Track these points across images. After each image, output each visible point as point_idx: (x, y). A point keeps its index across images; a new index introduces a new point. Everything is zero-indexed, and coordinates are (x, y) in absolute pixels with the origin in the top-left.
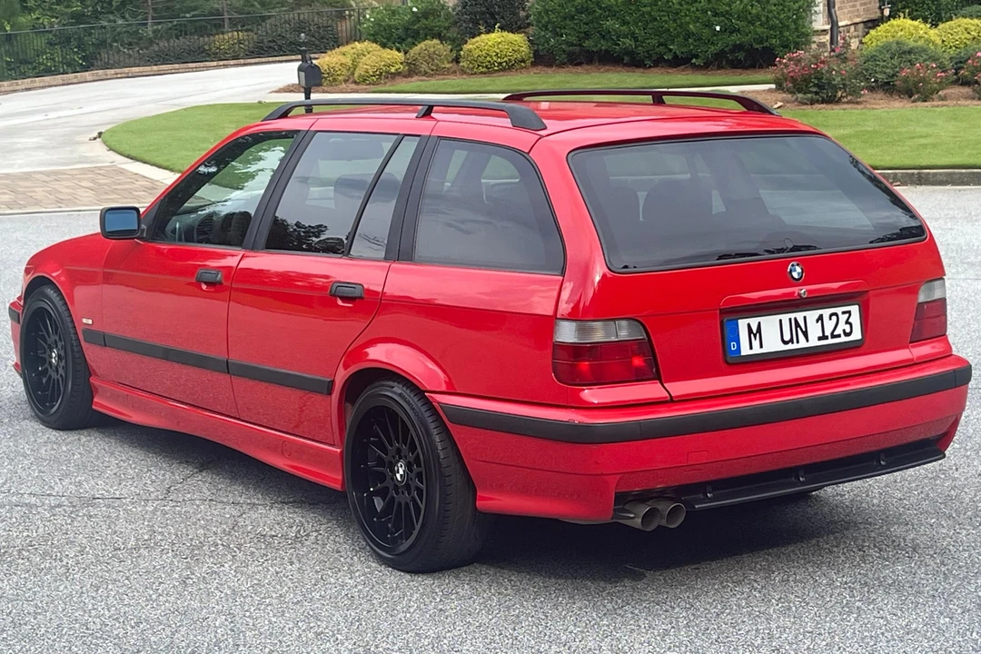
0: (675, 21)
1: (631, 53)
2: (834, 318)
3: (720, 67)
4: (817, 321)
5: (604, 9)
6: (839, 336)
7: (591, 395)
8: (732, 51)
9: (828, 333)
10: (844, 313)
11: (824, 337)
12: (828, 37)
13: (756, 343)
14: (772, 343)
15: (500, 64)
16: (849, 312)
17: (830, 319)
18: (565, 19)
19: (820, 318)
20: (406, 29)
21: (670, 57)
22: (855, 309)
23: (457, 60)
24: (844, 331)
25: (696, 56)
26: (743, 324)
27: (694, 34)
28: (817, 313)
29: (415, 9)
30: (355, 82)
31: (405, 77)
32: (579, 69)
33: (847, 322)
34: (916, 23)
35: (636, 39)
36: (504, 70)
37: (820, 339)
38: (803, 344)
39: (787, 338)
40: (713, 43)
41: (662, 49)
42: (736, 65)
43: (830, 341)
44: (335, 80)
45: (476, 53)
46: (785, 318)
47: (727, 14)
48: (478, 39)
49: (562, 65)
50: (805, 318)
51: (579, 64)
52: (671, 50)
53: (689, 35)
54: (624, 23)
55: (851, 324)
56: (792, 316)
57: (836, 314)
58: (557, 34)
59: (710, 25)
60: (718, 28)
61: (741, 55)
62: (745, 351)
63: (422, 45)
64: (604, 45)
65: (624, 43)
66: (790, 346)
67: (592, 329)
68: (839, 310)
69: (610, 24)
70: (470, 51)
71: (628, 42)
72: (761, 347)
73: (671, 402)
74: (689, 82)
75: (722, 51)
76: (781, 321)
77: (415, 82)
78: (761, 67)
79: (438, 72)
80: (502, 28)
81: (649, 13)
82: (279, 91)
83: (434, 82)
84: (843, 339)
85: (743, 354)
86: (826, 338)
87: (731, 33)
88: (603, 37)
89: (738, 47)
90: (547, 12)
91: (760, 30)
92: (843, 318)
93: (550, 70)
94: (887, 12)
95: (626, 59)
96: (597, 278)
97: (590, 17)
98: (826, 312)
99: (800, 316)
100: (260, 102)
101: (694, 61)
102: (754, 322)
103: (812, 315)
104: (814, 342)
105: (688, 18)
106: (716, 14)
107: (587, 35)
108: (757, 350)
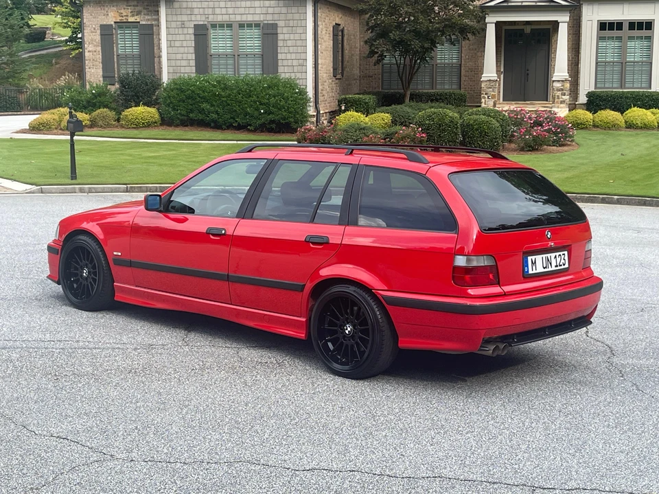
0: (239, 106)
1: (215, 121)
3: (262, 131)
5: (201, 98)
6: (561, 265)
7: (471, 292)
8: (269, 123)
9: (558, 264)
11: (556, 266)
12: (315, 119)
13: (534, 268)
14: (540, 269)
15: (143, 123)
16: (564, 254)
17: (559, 257)
18: (180, 101)
19: (555, 257)
20: (88, 102)
21: (236, 125)
22: (566, 253)
23: (118, 120)
24: (563, 263)
25: (250, 125)
26: (529, 258)
27: (249, 114)
28: (554, 254)
29: (94, 92)
30: (61, 129)
31: (89, 128)
32: (187, 128)
33: (564, 259)
34: (359, 114)
35: (218, 114)
36: (145, 127)
38: (550, 269)
39: (545, 266)
40: (259, 119)
41: (232, 120)
42: (271, 131)
43: (559, 268)
44: (50, 128)
45: (130, 117)
46: (544, 256)
47: (268, 105)
48: (130, 109)
49: (177, 126)
50: (550, 257)
51: (187, 126)
52: (236, 121)
53: (246, 114)
54: (212, 105)
56: (546, 255)
57: (560, 255)
58: (174, 109)
59: (258, 109)
60: (262, 111)
61: (274, 126)
63: (99, 111)
64: (201, 117)
65: (212, 116)
66: (546, 270)
67: (473, 260)
68: (561, 253)
69: (204, 105)
70: (127, 116)
71: (214, 116)
72: (536, 269)
73: (505, 295)
74: (246, 138)
75: (264, 123)
76: (542, 258)
77: (95, 131)
78: (283, 132)
79: (108, 126)
80: (145, 104)
81: (226, 102)
82: (17, 132)
83: (106, 131)
84: (563, 267)
85: (530, 273)
86: (558, 266)
87: (269, 114)
88: (200, 113)
89: (272, 122)
90: (169, 97)
91: (284, 114)
92: (563, 257)
93: (170, 128)
94: (343, 108)
95: (212, 125)
96: (475, 237)
97: (194, 102)
98: (557, 254)
99: (549, 255)
100: (11, 138)
101: (249, 127)
102: (533, 257)
104: (554, 268)
105: (246, 105)
106: (261, 104)
107: (192, 111)
108: (534, 272)
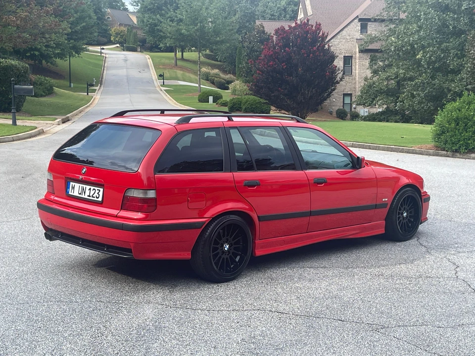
6: (94, 197)
9: (91, 195)
10: (98, 190)
11: (89, 196)
13: (73, 191)
14: (76, 194)
16: (100, 190)
17: (93, 190)
19: (90, 189)
22: (102, 190)
24: (96, 196)
26: (71, 184)
33: (98, 193)
37: (88, 196)
38: (83, 196)
39: (80, 192)
43: (91, 198)
46: (81, 185)
50: (86, 188)
55: (99, 195)
56: (83, 186)
57: (95, 190)
66: (80, 196)
68: (96, 188)
76: (79, 186)
84: (95, 199)
85: (69, 193)
86: (90, 196)
92: (97, 191)
98: (92, 188)
99: (85, 186)
102: (74, 184)
103: (88, 187)
104: (86, 197)
108: (72, 194)
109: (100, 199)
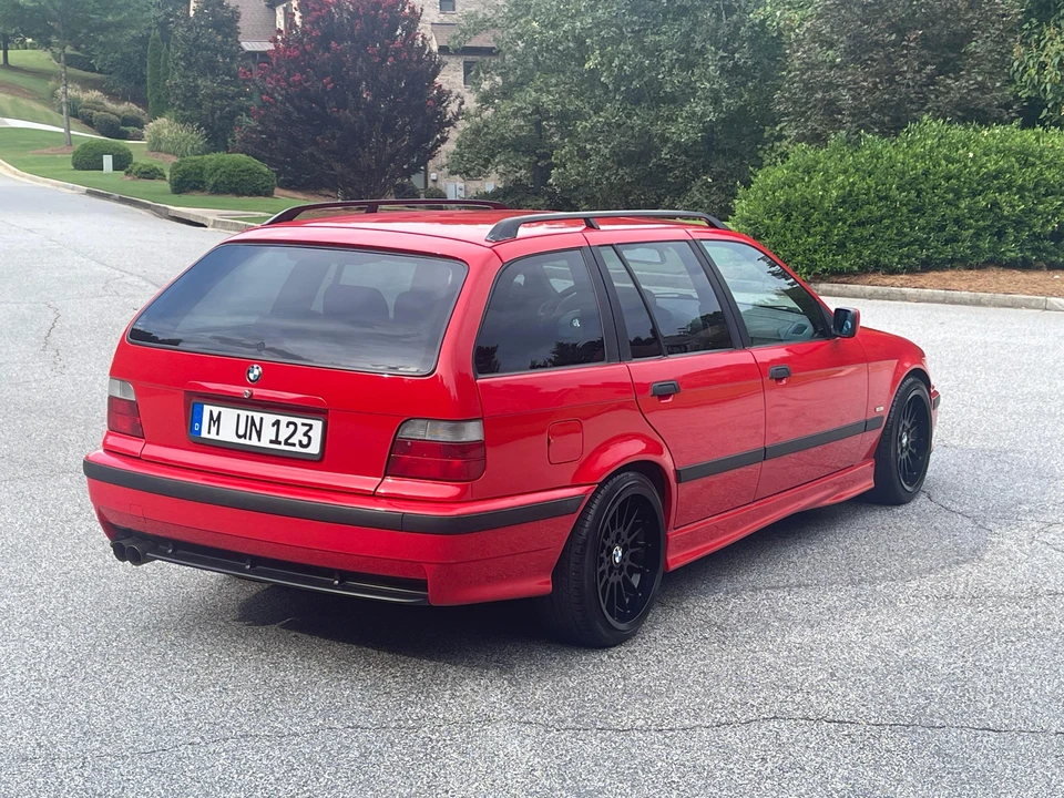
2: (292, 427)
4: (273, 425)
6: (294, 445)
9: (282, 438)
10: (303, 424)
11: (276, 442)
13: (214, 429)
14: (227, 434)
16: (311, 426)
17: (287, 426)
19: (277, 423)
22: (318, 425)
24: (300, 442)
26: (207, 409)
28: (275, 418)
33: (306, 434)
37: (271, 442)
38: (254, 442)
39: (241, 432)
43: (283, 447)
46: (244, 414)
50: (262, 419)
55: (310, 438)
56: (250, 414)
57: (295, 425)
62: (204, 434)
66: (242, 441)
68: (299, 421)
72: (218, 434)
76: (239, 416)
84: (298, 449)
85: (202, 436)
86: (280, 443)
92: (301, 430)
98: (284, 420)
99: (257, 416)
102: (216, 410)
103: (269, 418)
104: (265, 443)
108: (213, 436)
109: (315, 449)
